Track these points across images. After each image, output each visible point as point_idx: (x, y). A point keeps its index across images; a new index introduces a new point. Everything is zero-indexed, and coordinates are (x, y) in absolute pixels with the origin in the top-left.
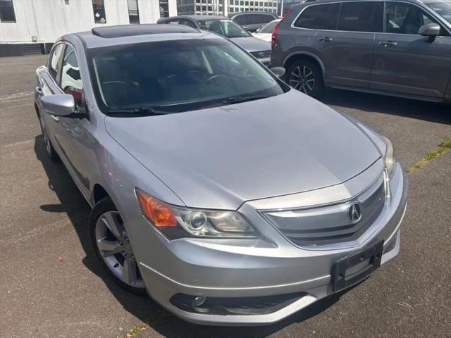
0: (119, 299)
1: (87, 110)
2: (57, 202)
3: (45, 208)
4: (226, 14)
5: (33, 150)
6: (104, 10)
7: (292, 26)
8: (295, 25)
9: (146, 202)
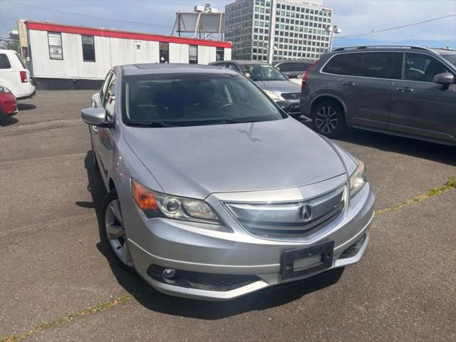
0: (115, 275)
1: (115, 122)
2: (90, 200)
3: (79, 204)
4: (271, 62)
5: (83, 161)
6: (168, 55)
7: (321, 71)
8: (323, 71)
9: (135, 188)
